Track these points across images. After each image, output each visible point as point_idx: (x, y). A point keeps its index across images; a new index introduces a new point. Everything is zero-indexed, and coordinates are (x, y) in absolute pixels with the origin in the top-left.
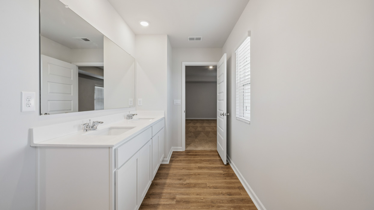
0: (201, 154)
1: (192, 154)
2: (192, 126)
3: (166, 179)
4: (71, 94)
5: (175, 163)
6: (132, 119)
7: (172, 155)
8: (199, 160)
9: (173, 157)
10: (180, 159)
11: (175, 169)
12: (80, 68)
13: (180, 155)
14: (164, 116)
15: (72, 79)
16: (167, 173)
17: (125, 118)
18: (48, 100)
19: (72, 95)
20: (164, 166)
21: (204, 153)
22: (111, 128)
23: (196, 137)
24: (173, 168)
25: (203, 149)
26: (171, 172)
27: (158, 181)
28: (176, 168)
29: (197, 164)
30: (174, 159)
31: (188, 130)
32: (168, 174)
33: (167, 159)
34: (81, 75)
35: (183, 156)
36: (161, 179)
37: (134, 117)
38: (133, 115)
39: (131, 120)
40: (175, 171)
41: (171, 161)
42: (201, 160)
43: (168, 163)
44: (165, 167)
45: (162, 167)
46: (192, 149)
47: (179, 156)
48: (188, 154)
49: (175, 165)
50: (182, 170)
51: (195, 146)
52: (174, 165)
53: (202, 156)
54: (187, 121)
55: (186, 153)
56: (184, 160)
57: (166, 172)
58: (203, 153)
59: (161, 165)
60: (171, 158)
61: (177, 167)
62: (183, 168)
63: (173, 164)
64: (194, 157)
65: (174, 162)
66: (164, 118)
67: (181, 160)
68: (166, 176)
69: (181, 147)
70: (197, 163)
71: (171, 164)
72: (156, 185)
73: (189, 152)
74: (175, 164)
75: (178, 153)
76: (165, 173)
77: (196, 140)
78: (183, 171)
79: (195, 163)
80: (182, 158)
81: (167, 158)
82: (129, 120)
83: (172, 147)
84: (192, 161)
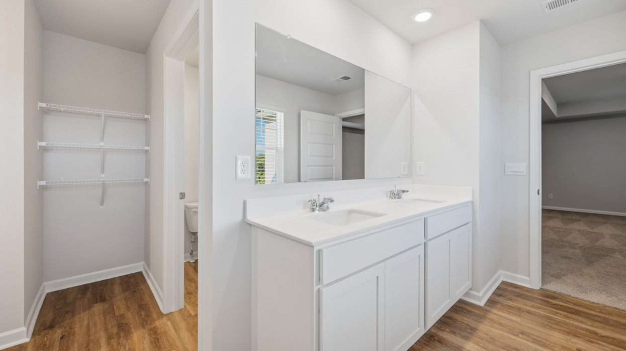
0: (599, 317)
1: (561, 304)
2: (579, 231)
3: (466, 338)
4: (332, 157)
5: (500, 310)
6: (399, 198)
7: (498, 288)
8: (587, 330)
9: (500, 295)
10: (519, 305)
11: (496, 325)
12: (344, 119)
13: (519, 296)
14: (470, 199)
15: (334, 137)
16: (474, 326)
17: (387, 196)
18: (308, 166)
19: (334, 158)
20: (470, 309)
21: (611, 318)
22: (351, 212)
23: (590, 263)
24: (492, 320)
25: (608, 304)
26: (484, 328)
27: (446, 335)
28: (501, 324)
29: (574, 340)
30: (500, 299)
31: (565, 240)
32: (474, 330)
33: (480, 294)
34: (345, 129)
35: (529, 300)
36: (455, 333)
37: (404, 196)
38: (404, 191)
39: (397, 200)
40: (493, 330)
41: (491, 302)
42: (595, 333)
43: (482, 303)
44: (471, 312)
45: (461, 307)
46: (563, 292)
47: (518, 299)
48: (548, 302)
49: (501, 316)
50: (517, 336)
51: (580, 286)
52: (496, 313)
53: (599, 322)
54: (547, 213)
55: (541, 295)
56: (529, 312)
57: (471, 324)
58: (607, 316)
59: (460, 301)
60: (494, 297)
61: (503, 321)
62: (522, 333)
63: (495, 311)
64: (570, 315)
65: (498, 306)
66: (472, 203)
67: (519, 309)
68: (469, 333)
69: (527, 278)
70: (575, 336)
71: (488, 308)
72: (439, 342)
73: (554, 298)
74: (500, 313)
75: (517, 290)
76: (468, 325)
77: (586, 271)
78: (518, 339)
79: (569, 334)
80: (526, 305)
81: (479, 292)
82: (394, 200)
83: (501, 271)
84: (556, 324)
